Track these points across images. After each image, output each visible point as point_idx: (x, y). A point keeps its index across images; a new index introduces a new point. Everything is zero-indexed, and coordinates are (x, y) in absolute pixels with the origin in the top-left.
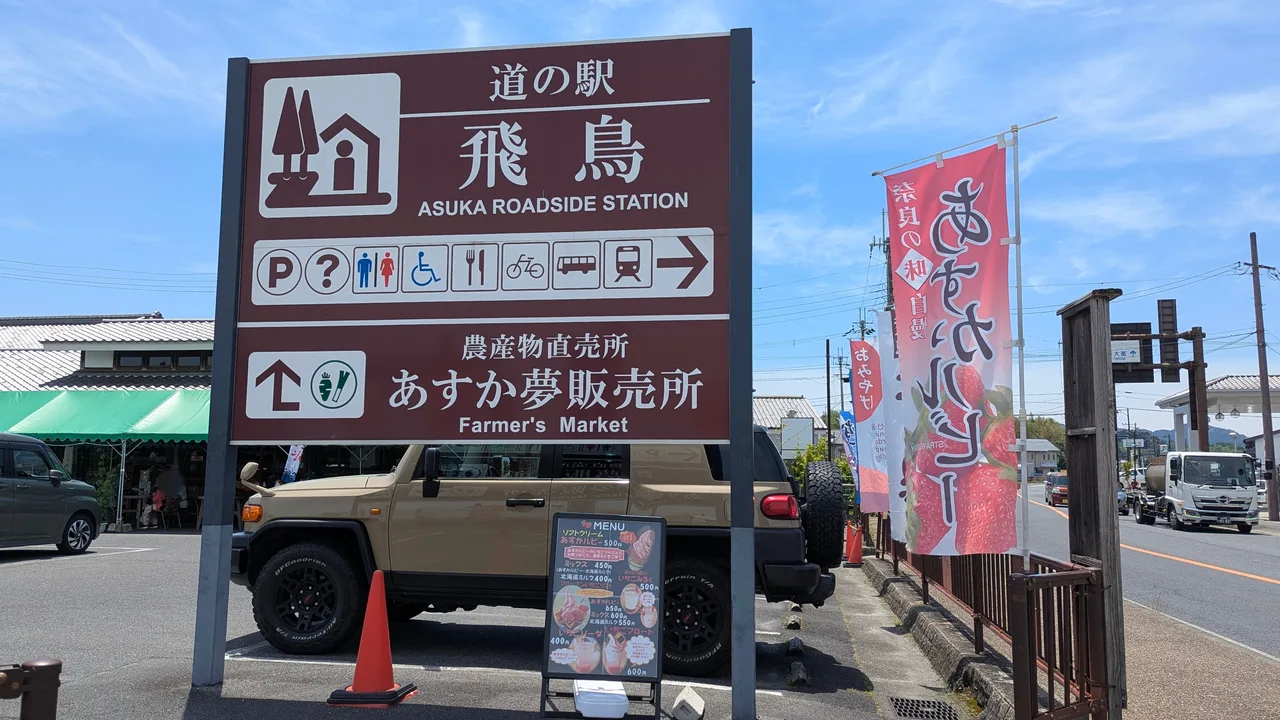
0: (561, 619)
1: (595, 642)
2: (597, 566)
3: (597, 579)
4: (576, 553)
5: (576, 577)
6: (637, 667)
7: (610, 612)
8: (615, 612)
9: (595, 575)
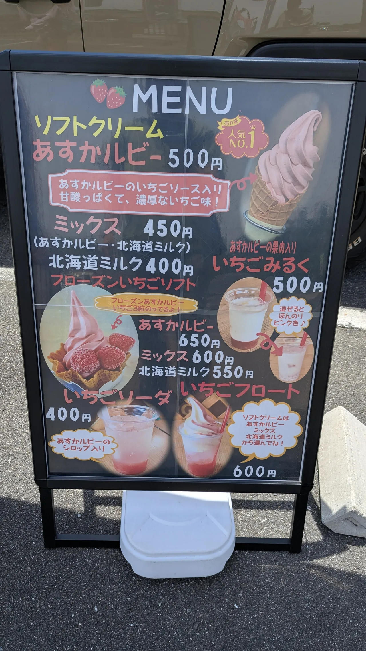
0: (65, 367)
1: (156, 415)
2: (149, 229)
3: (150, 267)
4: (83, 193)
5: (91, 263)
6: (256, 462)
7: (190, 350)
8: (202, 350)
9: (145, 257)
